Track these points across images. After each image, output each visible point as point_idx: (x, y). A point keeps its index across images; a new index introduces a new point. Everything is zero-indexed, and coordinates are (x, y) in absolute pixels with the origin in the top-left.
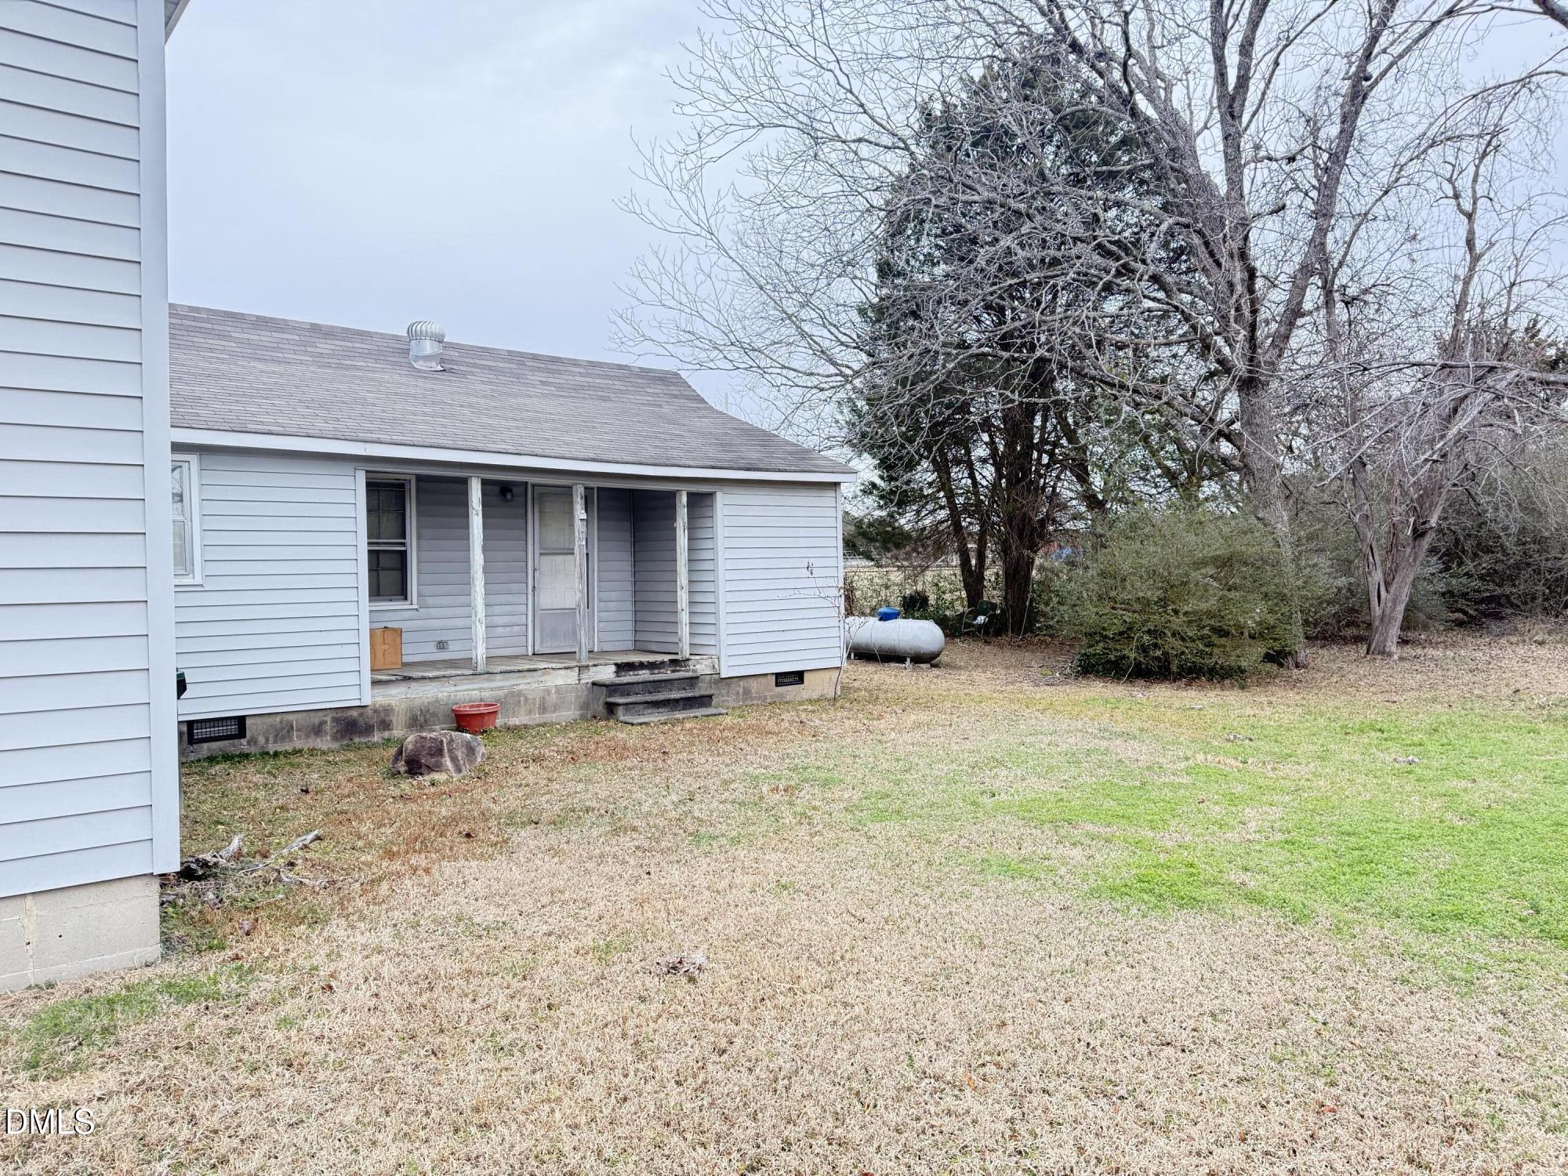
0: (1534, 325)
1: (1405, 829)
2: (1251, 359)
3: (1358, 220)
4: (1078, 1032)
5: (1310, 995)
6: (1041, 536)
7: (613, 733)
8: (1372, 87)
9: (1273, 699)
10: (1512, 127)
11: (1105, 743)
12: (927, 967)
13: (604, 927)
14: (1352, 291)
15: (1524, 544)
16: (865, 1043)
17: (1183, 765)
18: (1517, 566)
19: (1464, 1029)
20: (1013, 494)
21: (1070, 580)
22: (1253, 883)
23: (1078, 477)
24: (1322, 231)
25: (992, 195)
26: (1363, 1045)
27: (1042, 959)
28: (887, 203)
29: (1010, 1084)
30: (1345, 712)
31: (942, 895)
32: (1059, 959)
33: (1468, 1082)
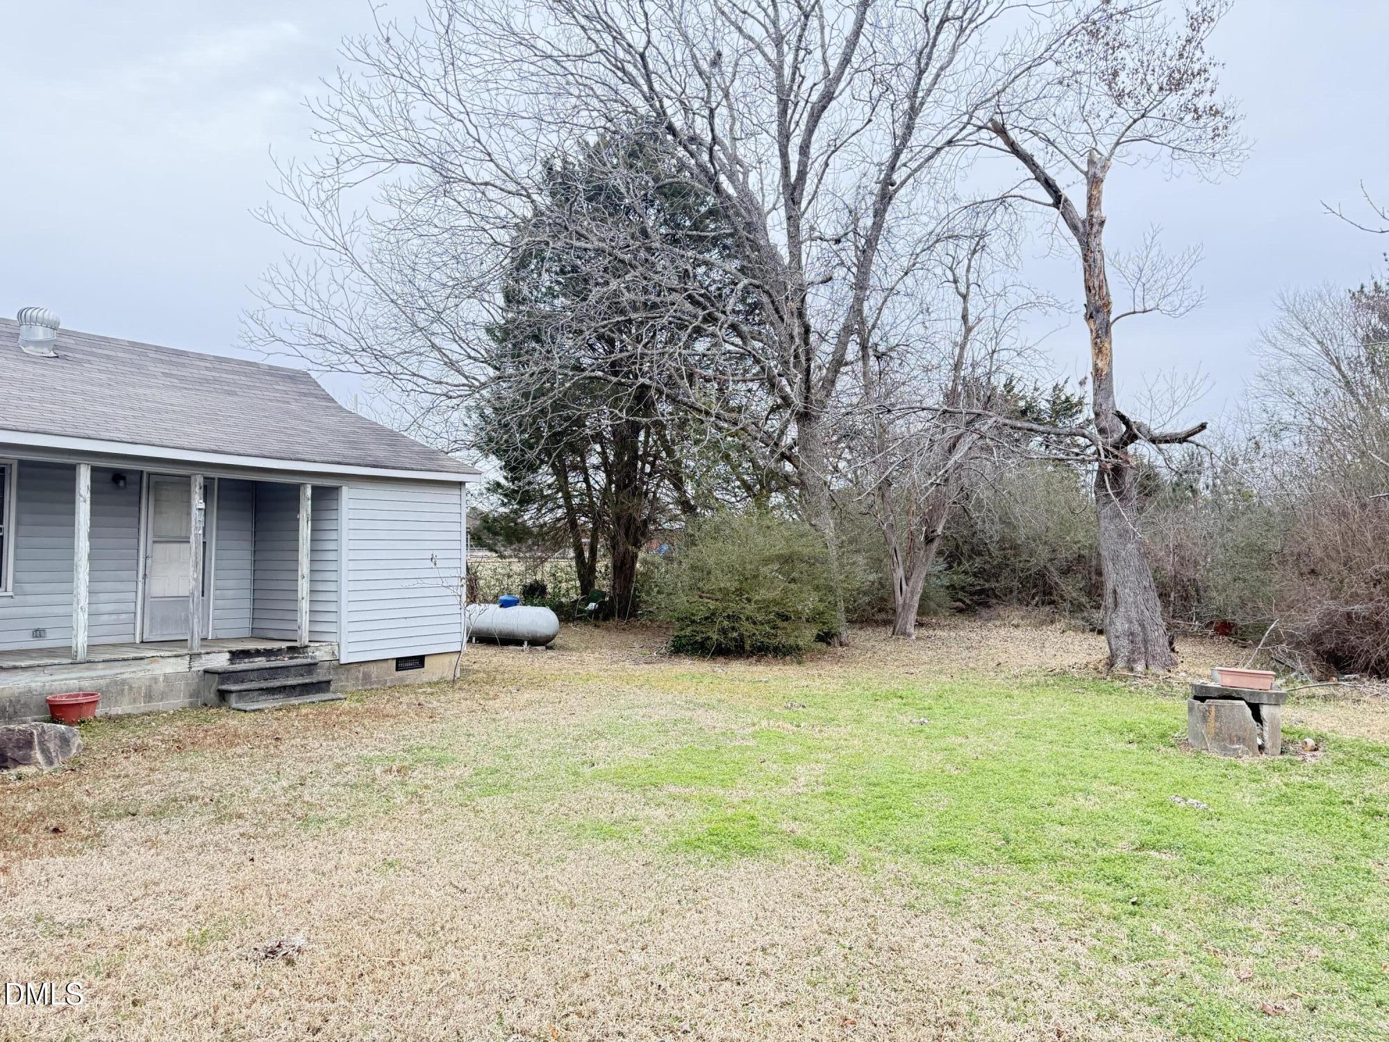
0: (1011, 382)
1: (915, 779)
2: (806, 398)
3: (886, 293)
4: (651, 976)
5: (839, 925)
6: (643, 534)
7: (224, 720)
8: (896, 191)
9: (822, 672)
10: (993, 233)
11: (689, 714)
12: (521, 930)
13: (201, 917)
14: (881, 348)
15: (1004, 549)
16: (459, 1007)
17: (750, 730)
18: (999, 566)
19: (953, 943)
20: (621, 498)
21: (667, 572)
22: (801, 830)
23: (674, 485)
24: (859, 300)
25: (602, 245)
26: (879, 964)
27: (624, 912)
28: (513, 239)
29: (589, 1030)
30: (875, 683)
31: (540, 861)
32: (639, 911)
33: (953, 988)
